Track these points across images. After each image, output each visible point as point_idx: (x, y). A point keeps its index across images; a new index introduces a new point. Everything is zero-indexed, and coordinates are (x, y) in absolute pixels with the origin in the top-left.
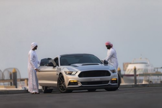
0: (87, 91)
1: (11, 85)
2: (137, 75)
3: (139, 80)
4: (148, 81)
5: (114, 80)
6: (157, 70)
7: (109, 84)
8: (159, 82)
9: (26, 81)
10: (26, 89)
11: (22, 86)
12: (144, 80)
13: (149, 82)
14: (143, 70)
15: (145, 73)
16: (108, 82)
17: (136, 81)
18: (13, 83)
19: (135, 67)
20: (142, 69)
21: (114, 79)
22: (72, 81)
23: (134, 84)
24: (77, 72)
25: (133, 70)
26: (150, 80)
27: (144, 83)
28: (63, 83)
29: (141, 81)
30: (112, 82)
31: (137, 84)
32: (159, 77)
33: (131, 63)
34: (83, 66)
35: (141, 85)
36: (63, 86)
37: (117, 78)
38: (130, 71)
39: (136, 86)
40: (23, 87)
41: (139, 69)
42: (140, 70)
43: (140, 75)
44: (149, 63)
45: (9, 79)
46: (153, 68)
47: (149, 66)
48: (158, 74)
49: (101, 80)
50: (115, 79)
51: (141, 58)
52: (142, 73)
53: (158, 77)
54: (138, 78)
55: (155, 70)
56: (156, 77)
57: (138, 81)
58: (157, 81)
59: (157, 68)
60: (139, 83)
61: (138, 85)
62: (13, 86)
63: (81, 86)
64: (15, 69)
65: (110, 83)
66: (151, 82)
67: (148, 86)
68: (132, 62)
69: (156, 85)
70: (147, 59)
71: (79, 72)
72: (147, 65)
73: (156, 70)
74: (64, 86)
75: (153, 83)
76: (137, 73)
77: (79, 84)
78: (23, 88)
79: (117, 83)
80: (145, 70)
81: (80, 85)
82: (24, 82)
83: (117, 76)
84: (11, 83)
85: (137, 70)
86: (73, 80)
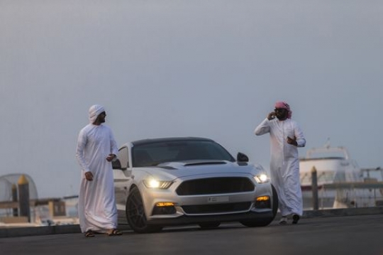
0: (198, 227)
1: (16, 215)
2: (320, 187)
3: (324, 199)
4: (345, 201)
5: (263, 201)
6: (368, 175)
7: (251, 212)
8: (372, 204)
9: (51, 204)
10: (52, 225)
11: (41, 217)
12: (336, 198)
13: (348, 205)
14: (334, 176)
15: (338, 182)
16: (247, 204)
17: (316, 201)
18: (19, 210)
19: (314, 168)
20: (331, 173)
21: (261, 198)
22: (161, 205)
23: (312, 209)
24: (172, 183)
25: (310, 175)
26: (351, 200)
27: (336, 206)
28: (139, 209)
29: (329, 201)
30: (259, 204)
31: (320, 209)
32: (373, 190)
33: (304, 160)
34: (188, 167)
35: (328, 211)
36: (140, 216)
37: (271, 194)
38: (303, 178)
39: (317, 214)
40: (45, 220)
41: (324, 173)
42: (327, 176)
43: (327, 187)
44: (347, 158)
45: (11, 199)
46: (357, 170)
47: (348, 164)
48: (370, 185)
49: (231, 202)
50: (265, 198)
51: (328, 147)
52: (331, 182)
53: (370, 190)
54: (321, 194)
55: (362, 176)
56: (366, 192)
57: (322, 201)
58: (367, 201)
59: (368, 170)
60: (324, 206)
61: (322, 211)
62: (19, 217)
63: (184, 216)
64: (24, 176)
65: (252, 208)
66: (353, 203)
67: (346, 215)
68: (308, 157)
69: (365, 211)
70: (342, 148)
71: (178, 182)
72: (343, 162)
73: (365, 175)
74: (142, 215)
75: (359, 206)
76: (320, 183)
77: (178, 212)
78: (43, 222)
79: (269, 207)
80: (338, 175)
81: (180, 213)
82: (46, 206)
83: (269, 191)
84: (15, 210)
85: (318, 174)
86: (163, 203)
